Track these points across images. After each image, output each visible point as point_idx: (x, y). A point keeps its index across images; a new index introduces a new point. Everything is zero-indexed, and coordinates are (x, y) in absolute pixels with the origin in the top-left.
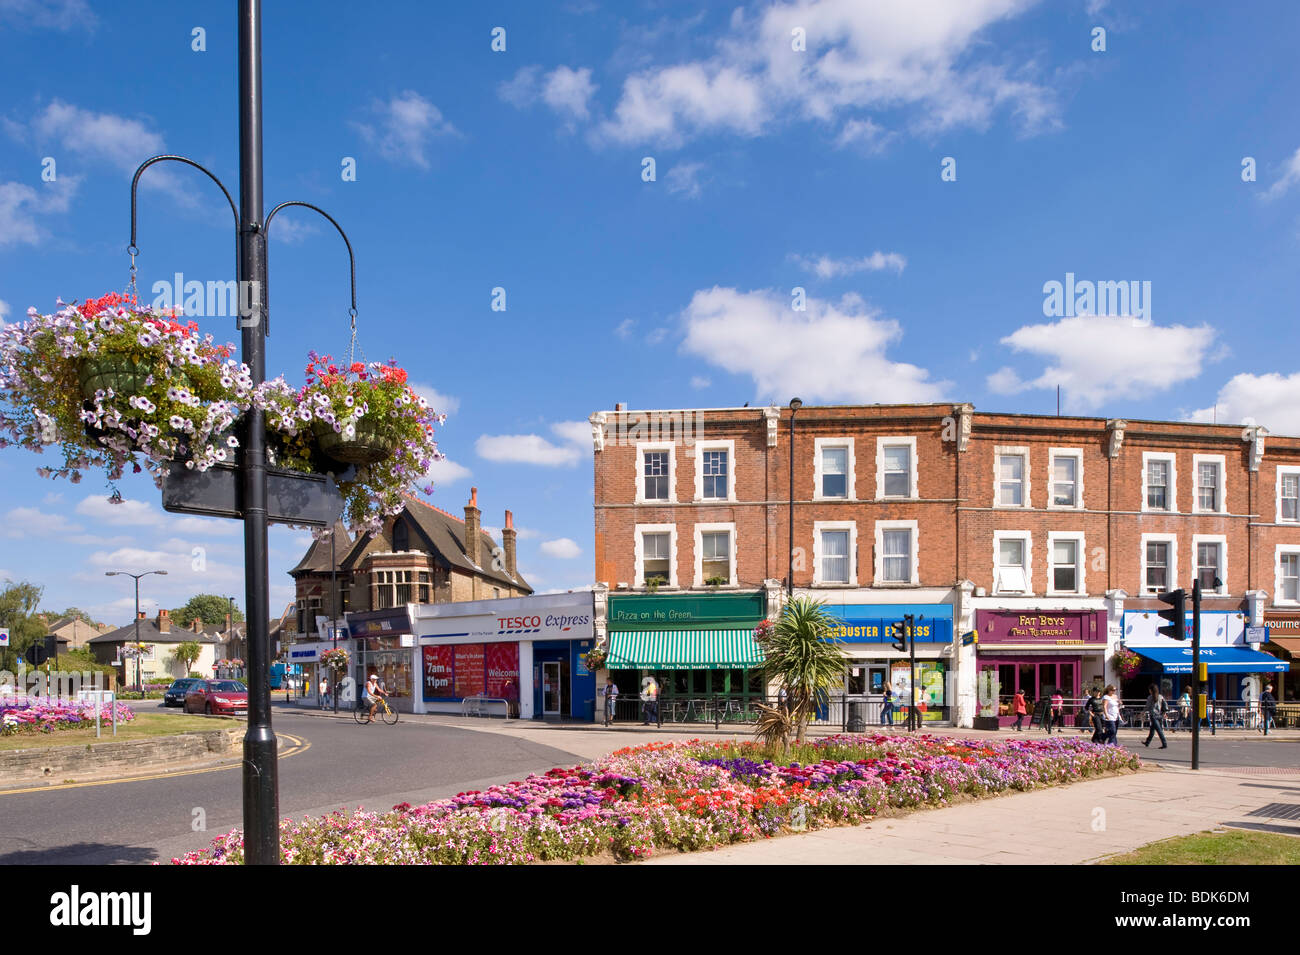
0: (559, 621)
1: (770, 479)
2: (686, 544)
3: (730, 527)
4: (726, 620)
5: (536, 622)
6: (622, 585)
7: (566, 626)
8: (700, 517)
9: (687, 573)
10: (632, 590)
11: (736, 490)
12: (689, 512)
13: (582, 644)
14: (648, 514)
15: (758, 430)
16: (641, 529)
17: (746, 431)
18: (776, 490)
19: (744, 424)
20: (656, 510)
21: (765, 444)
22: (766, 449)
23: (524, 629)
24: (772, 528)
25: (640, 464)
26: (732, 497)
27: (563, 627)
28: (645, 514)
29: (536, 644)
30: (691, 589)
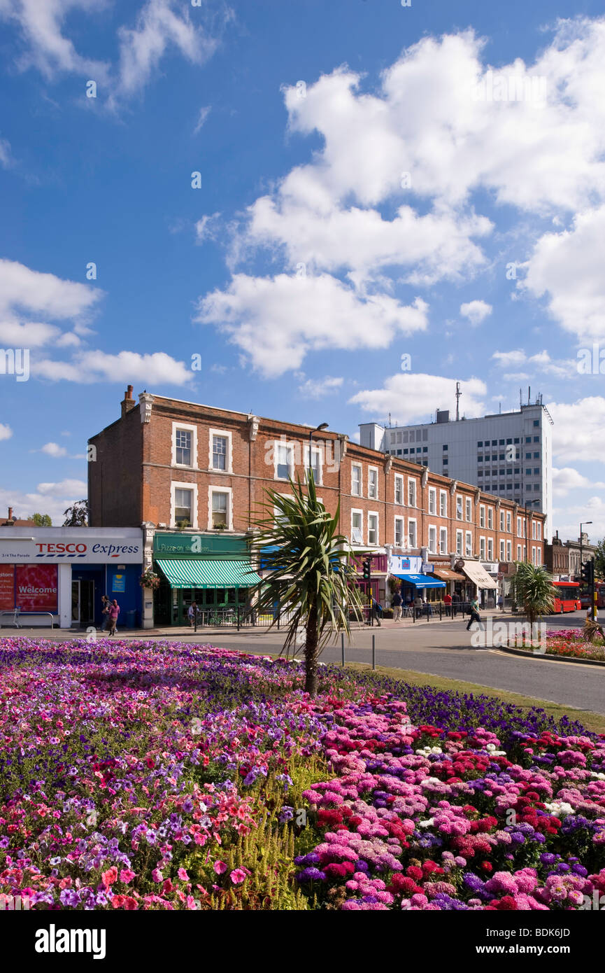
0: (107, 549)
1: (251, 462)
2: (203, 499)
3: (228, 490)
4: (228, 554)
5: (81, 548)
6: (163, 525)
7: (115, 553)
8: (211, 481)
9: (203, 520)
10: (168, 529)
11: (233, 466)
12: (204, 477)
13: (119, 567)
14: (180, 475)
15: (246, 429)
16: (175, 485)
17: (238, 428)
18: (255, 470)
19: (238, 423)
20: (185, 472)
21: (249, 438)
22: (250, 442)
23: (66, 553)
24: (252, 494)
25: (174, 438)
26: (230, 471)
27: (111, 554)
28: (177, 474)
29: (74, 566)
30: (206, 531)
